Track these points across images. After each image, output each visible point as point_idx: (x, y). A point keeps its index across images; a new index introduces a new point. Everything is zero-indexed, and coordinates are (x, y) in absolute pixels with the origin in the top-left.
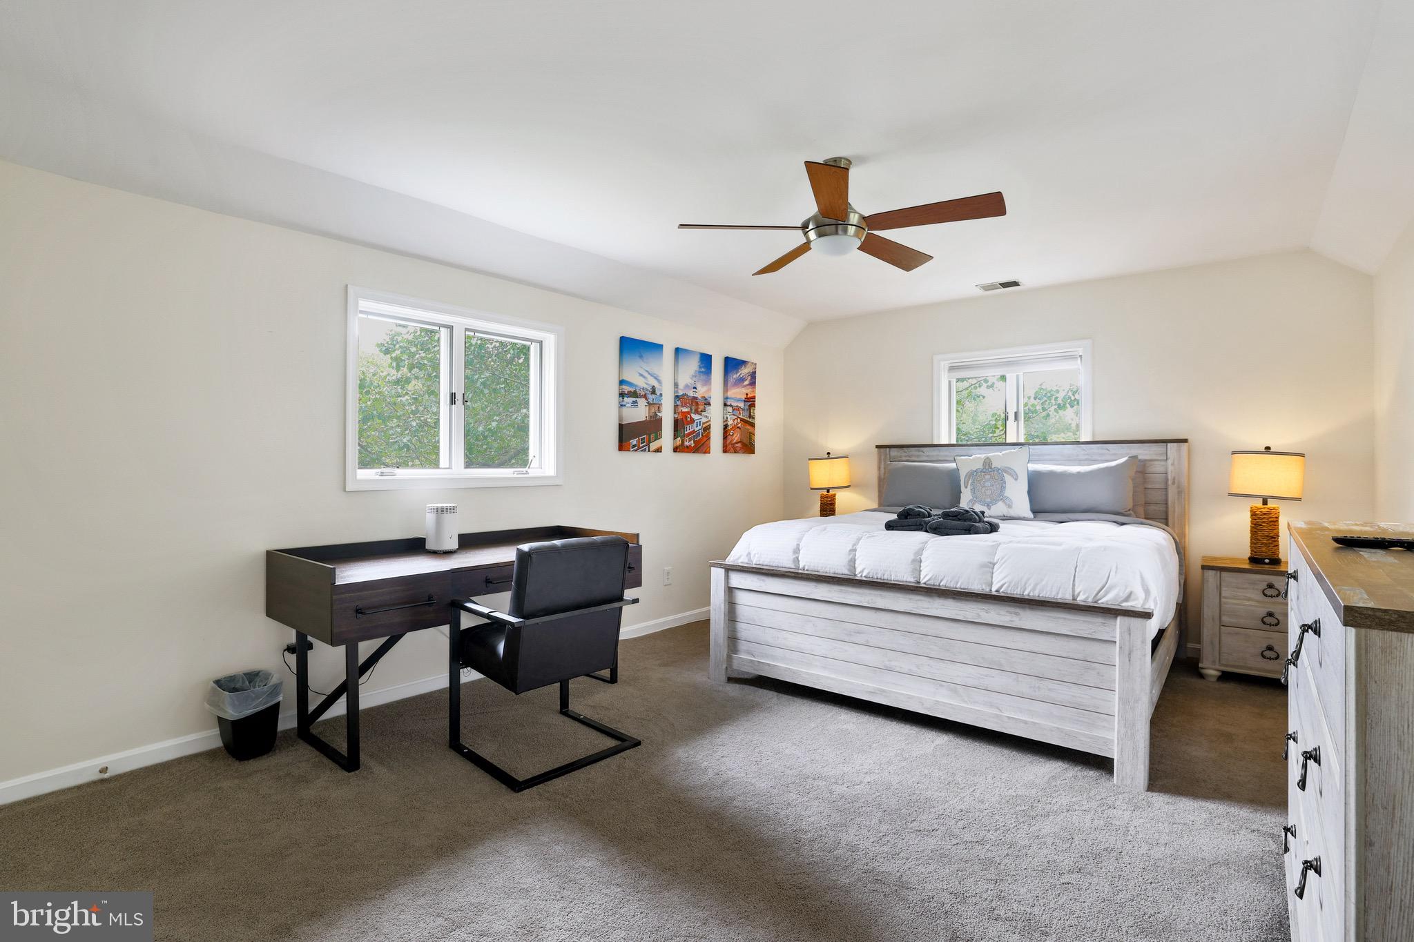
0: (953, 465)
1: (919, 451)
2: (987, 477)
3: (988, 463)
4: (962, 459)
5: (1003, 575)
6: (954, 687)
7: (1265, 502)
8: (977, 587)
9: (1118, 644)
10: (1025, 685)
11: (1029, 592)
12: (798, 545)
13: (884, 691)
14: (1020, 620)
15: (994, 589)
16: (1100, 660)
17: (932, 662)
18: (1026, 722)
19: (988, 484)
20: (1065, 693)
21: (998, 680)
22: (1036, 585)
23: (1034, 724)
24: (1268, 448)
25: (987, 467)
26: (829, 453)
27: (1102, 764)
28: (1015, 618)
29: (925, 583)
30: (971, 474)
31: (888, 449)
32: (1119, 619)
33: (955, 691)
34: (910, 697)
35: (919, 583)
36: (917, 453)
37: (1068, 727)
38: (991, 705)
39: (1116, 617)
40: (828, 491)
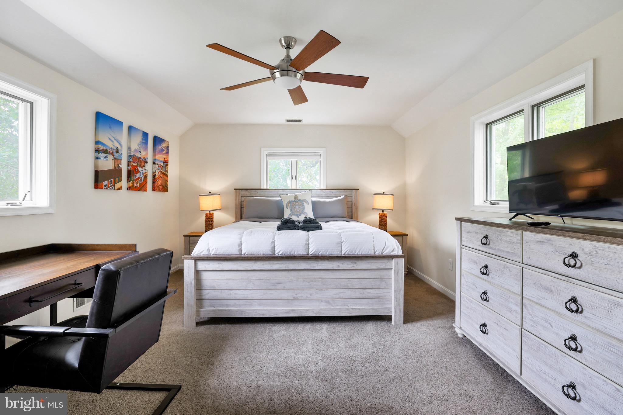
0: (279, 198)
1: (256, 192)
2: (297, 203)
3: (296, 197)
4: (283, 196)
5: (346, 247)
6: (327, 301)
7: (383, 212)
8: (335, 253)
9: (393, 270)
10: (358, 293)
11: (358, 253)
12: (241, 242)
13: (294, 310)
14: (357, 265)
15: (343, 253)
16: (386, 277)
17: (318, 291)
18: (359, 309)
19: (297, 207)
20: (373, 293)
21: (347, 293)
22: (360, 249)
23: (363, 308)
24: (384, 193)
25: (296, 199)
26: (210, 192)
27: (387, 318)
28: (355, 265)
29: (311, 255)
30: (289, 202)
31: (240, 191)
32: (394, 259)
33: (328, 302)
34: (307, 310)
35: (308, 254)
36: (255, 193)
37: (376, 307)
38: (344, 305)
39: (393, 259)
40: (210, 212)
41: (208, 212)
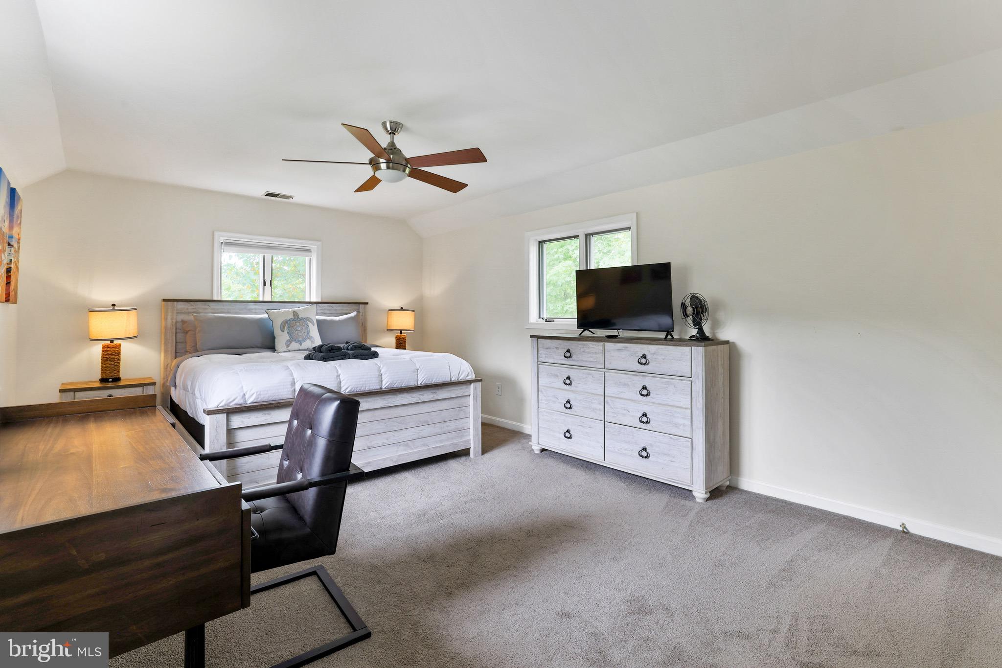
2: (298, 324)
3: (295, 314)
4: (273, 312)
5: (423, 376)
6: (406, 443)
8: (412, 384)
9: (471, 397)
10: (437, 429)
11: (435, 381)
14: (437, 395)
15: (419, 383)
16: (464, 405)
17: (396, 433)
18: (440, 447)
19: (299, 329)
20: (452, 426)
21: (427, 430)
22: (437, 378)
23: (443, 445)
24: (402, 308)
25: (296, 318)
27: (465, 453)
28: (435, 395)
29: (385, 388)
30: (286, 322)
31: (175, 303)
32: (472, 384)
33: (407, 445)
35: (381, 388)
37: (455, 441)
38: (424, 445)
39: (471, 384)
40: (112, 341)
41: (109, 342)
